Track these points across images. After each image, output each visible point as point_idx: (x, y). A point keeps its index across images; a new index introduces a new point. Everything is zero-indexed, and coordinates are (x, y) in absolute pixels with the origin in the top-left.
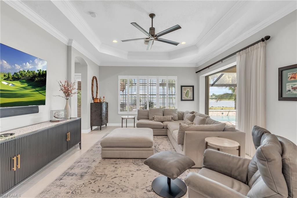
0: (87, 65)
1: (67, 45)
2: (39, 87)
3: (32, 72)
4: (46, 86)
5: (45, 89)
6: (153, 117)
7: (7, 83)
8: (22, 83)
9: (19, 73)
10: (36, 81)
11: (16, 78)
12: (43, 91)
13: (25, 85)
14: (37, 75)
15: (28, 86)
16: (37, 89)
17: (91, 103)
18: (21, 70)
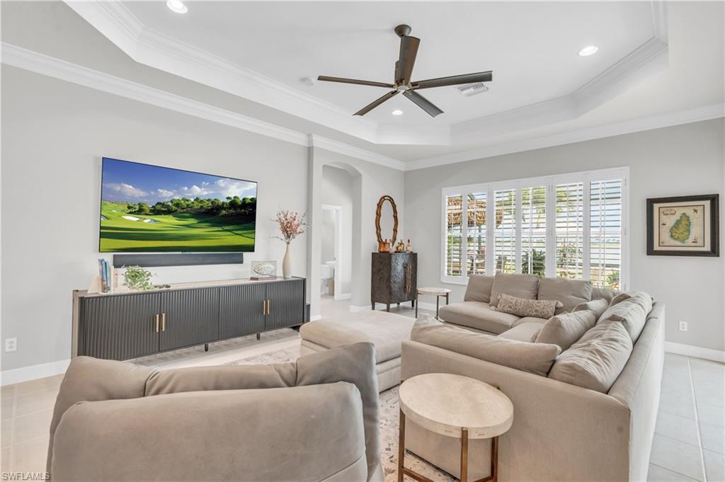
0: (360, 175)
1: (307, 146)
2: (233, 224)
3: (208, 200)
4: (255, 224)
5: (254, 228)
6: (499, 297)
7: (138, 219)
8: (182, 217)
9: (170, 204)
10: (223, 216)
11: (161, 210)
12: (245, 232)
13: (192, 221)
14: (225, 206)
15: (198, 223)
16: (226, 228)
17: (373, 253)
18: (177, 198)
